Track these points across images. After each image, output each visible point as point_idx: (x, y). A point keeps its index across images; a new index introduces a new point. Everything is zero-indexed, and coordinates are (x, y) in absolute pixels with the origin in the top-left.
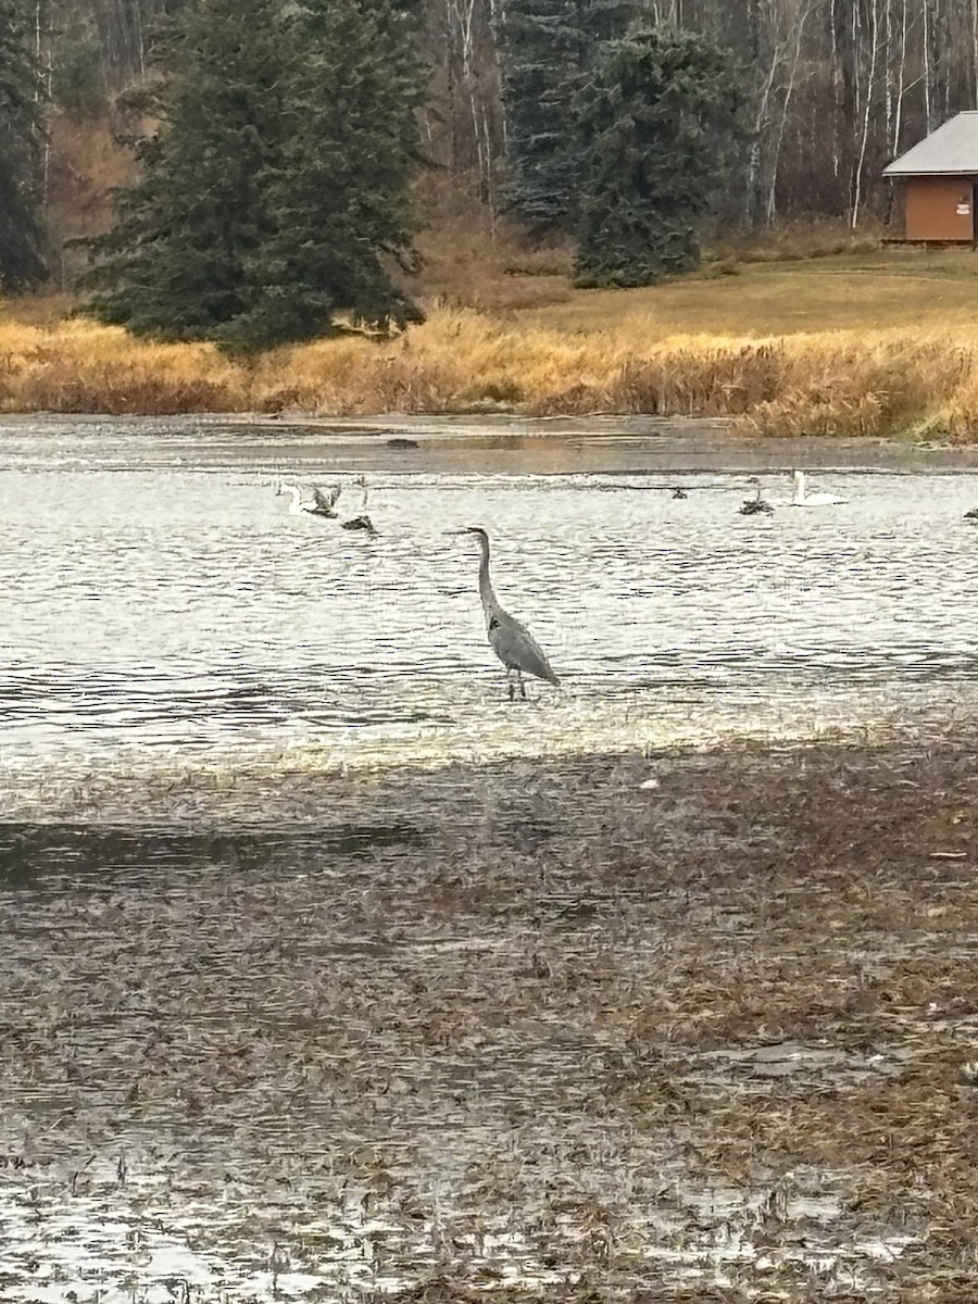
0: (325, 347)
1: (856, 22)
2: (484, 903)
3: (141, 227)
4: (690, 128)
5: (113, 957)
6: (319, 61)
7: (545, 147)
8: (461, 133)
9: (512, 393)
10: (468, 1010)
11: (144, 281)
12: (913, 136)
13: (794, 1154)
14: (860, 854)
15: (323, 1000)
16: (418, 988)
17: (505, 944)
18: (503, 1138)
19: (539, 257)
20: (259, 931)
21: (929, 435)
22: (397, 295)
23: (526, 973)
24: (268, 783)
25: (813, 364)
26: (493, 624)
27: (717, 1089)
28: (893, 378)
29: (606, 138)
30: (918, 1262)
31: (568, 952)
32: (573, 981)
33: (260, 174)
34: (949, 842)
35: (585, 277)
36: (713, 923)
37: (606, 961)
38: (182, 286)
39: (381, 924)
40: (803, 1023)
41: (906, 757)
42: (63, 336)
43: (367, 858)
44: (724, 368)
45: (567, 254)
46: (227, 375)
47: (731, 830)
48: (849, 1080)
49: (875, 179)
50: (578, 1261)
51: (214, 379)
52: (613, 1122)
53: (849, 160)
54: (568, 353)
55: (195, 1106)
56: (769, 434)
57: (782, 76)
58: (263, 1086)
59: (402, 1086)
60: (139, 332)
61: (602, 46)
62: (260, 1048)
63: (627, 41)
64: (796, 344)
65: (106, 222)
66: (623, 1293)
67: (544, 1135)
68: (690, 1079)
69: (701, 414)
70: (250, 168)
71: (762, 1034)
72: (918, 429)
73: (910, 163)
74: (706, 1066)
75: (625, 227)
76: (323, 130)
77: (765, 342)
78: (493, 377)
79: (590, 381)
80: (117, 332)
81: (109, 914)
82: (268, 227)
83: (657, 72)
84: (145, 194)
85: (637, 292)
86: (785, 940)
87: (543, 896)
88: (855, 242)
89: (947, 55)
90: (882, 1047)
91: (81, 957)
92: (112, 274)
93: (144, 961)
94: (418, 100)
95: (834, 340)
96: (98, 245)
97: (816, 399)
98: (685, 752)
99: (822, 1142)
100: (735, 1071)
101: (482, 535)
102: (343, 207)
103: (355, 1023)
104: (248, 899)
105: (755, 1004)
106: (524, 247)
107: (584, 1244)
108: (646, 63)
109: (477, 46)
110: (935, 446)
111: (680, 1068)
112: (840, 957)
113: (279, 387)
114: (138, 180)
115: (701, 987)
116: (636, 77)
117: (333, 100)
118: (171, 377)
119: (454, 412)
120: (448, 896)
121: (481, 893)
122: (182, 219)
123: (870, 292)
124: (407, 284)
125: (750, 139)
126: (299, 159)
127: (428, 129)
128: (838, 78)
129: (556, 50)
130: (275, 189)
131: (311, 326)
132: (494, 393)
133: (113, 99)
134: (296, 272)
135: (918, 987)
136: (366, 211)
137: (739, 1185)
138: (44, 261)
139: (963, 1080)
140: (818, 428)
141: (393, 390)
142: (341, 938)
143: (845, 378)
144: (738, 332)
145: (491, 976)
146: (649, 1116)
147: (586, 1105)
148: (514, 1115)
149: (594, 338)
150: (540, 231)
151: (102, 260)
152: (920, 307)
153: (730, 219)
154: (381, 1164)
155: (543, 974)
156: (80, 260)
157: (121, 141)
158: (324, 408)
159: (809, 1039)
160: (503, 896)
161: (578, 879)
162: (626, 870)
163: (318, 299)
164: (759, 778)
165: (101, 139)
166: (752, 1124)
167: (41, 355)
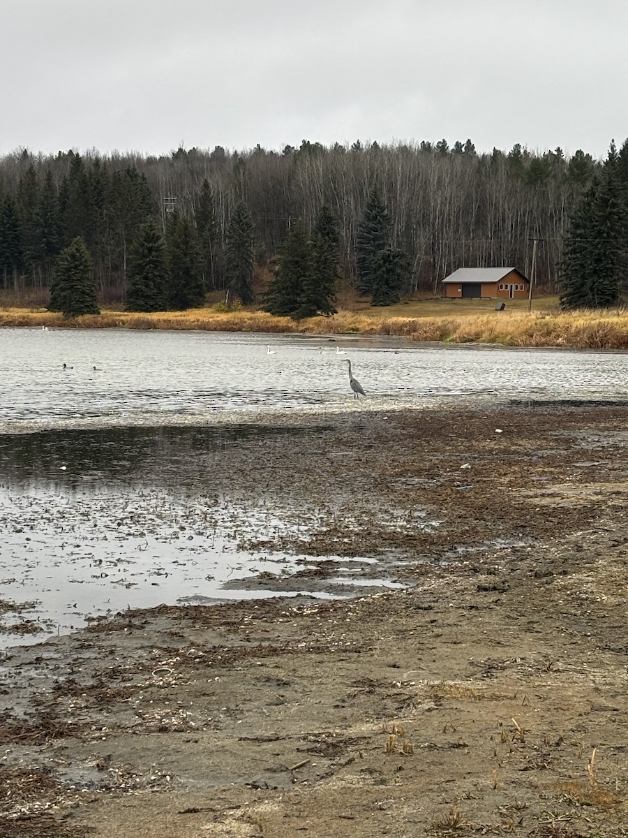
0: (315, 318)
1: (436, 247)
2: (348, 444)
3: (275, 290)
4: (398, 271)
5: (264, 455)
6: (315, 254)
7: (366, 274)
8: (347, 271)
9: (357, 330)
10: (343, 468)
11: (275, 303)
12: (449, 274)
13: (415, 502)
14: (432, 435)
15: (311, 465)
16: (332, 463)
17: (352, 453)
18: (350, 497)
19: (364, 299)
20: (297, 449)
21: (451, 341)
22: (331, 307)
23: (356, 460)
24: (299, 416)
25: (425, 324)
26: (351, 381)
27: (399, 487)
28: (443, 328)
29: (380, 272)
30: (443, 526)
31: (366, 455)
32: (367, 462)
33: (301, 279)
34: (453, 433)
35: (374, 304)
36: (399, 449)
37: (375, 457)
38: (283, 304)
39: (324, 448)
40: (418, 473)
41: (443, 413)
42: (256, 314)
43: (322, 433)
44: (405, 325)
45: (370, 299)
46: (293, 324)
47: (404, 429)
48: (429, 486)
49: (440, 283)
50: (366, 525)
51: (290, 325)
52: (375, 494)
53: (434, 278)
54: (369, 321)
55: (281, 488)
56: (415, 340)
57: (420, 259)
58: (297, 484)
59: (328, 484)
60: (273, 314)
61: (379, 252)
62: (296, 475)
63: (385, 251)
64: (421, 320)
65: (266, 289)
66: (376, 532)
67: (360, 496)
68: (393, 484)
69: (399, 335)
70: (298, 278)
71: (409, 474)
72: (448, 339)
73: (447, 280)
74: (397, 481)
75: (383, 293)
76: (315, 269)
77: (414, 319)
78: (352, 326)
79: (374, 327)
80: (268, 314)
81: (264, 444)
82: (303, 291)
83: (391, 258)
84: (275, 283)
85: (385, 307)
86: (415, 454)
87: (361, 443)
88: (435, 297)
89: (457, 255)
90: (436, 478)
91: (257, 454)
92: (268, 300)
93: (271, 455)
94: (337, 263)
95: (429, 319)
96: (265, 294)
97: (425, 332)
98: (394, 411)
99: (422, 499)
100: (403, 483)
101: (349, 362)
102: (320, 287)
103: (318, 471)
104: (294, 442)
105: (407, 468)
106: (360, 297)
107: (368, 521)
108: (389, 256)
109: (351, 251)
110: (452, 343)
111: (391, 482)
112: (427, 458)
113: (304, 327)
114: (274, 280)
115: (396, 464)
116: (386, 259)
117: (318, 262)
118: (280, 324)
119: (343, 334)
120: (339, 442)
121: (347, 442)
122: (283, 289)
123: (438, 309)
124: (334, 304)
125: (412, 273)
126: (310, 276)
127: (340, 270)
128: (432, 260)
129: (368, 252)
130: (304, 282)
131: (312, 314)
132: (353, 329)
133: (268, 261)
134: (309, 301)
135: (445, 465)
136: (325, 288)
137: (403, 508)
138: (252, 297)
139: (454, 486)
140: (426, 339)
141: (330, 328)
142: (315, 451)
143: (432, 328)
144: (408, 317)
145: (349, 460)
146: (383, 492)
147: (369, 490)
148: (353, 492)
149: (376, 318)
150: (364, 293)
151: (265, 298)
152: (449, 312)
153: (407, 291)
154: (323, 502)
155: (361, 460)
156: (261, 297)
157: (270, 271)
158: (314, 332)
159: (420, 476)
160: (351, 443)
161: (369, 439)
162: (379, 437)
163: (313, 308)
164: (410, 417)
165: (266, 270)
166: (406, 495)
167: (251, 319)
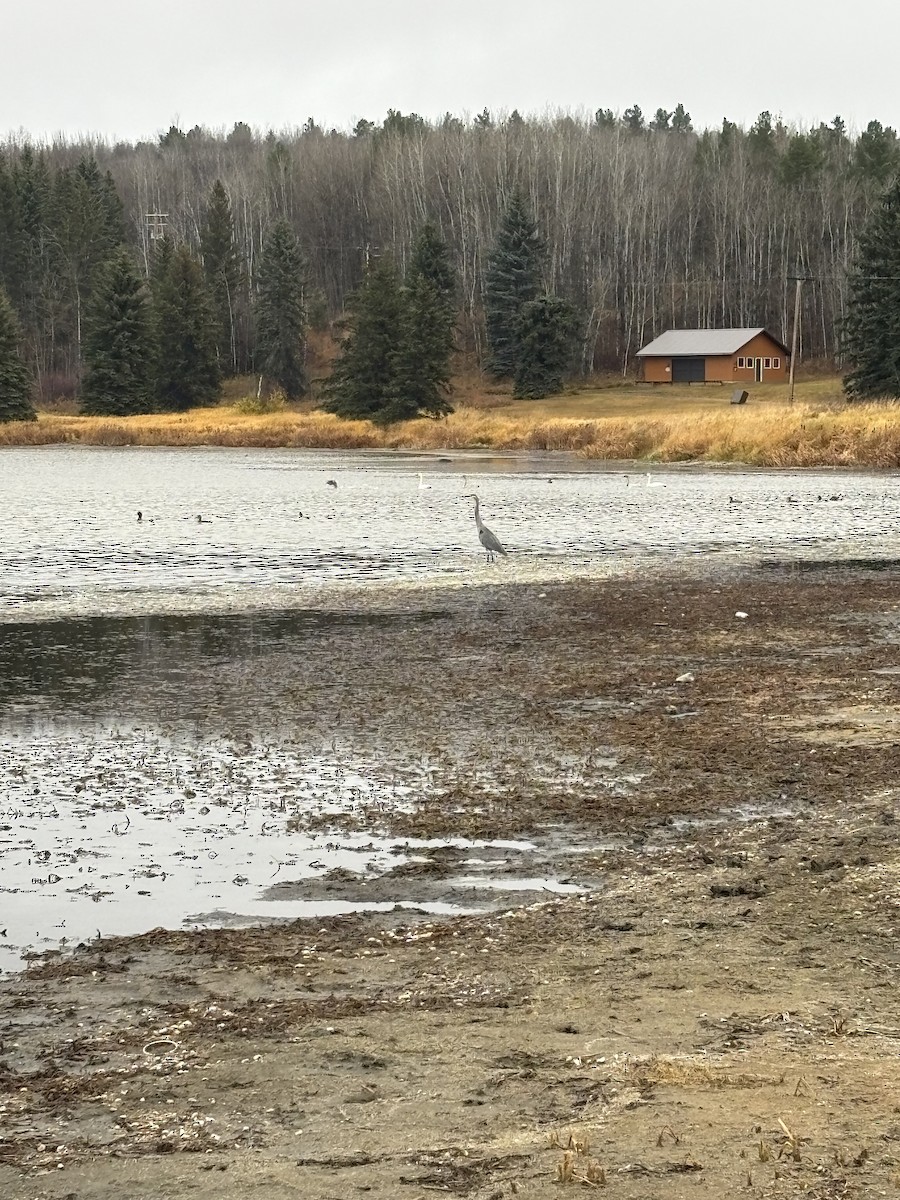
0: (415, 422)
1: (626, 294)
2: (477, 641)
3: (342, 375)
4: (560, 336)
5: (331, 663)
6: (413, 309)
7: (502, 344)
8: (469, 337)
9: (488, 441)
10: (471, 684)
11: (344, 396)
12: (648, 340)
13: (598, 741)
14: (625, 624)
15: (413, 679)
16: (451, 675)
17: (486, 658)
18: (484, 734)
19: (500, 387)
20: (388, 652)
21: (654, 458)
22: (443, 402)
23: (493, 669)
24: (391, 594)
25: (608, 430)
26: (481, 532)
27: (569, 715)
28: (640, 436)
29: (526, 340)
30: (647, 784)
31: (510, 661)
32: (512, 673)
33: (389, 353)
34: (661, 620)
35: (518, 395)
36: (567, 650)
37: (525, 665)
38: (359, 398)
39: (436, 649)
40: (603, 690)
41: (644, 585)
42: (311, 417)
43: (431, 624)
44: (573, 431)
45: (511, 386)
46: (376, 433)
47: (574, 613)
48: (621, 713)
49: (633, 357)
50: (514, 782)
51: (371, 434)
52: (527, 728)
53: (623, 350)
54: (511, 426)
55: (362, 721)
56: (591, 458)
57: (596, 316)
58: (389, 713)
59: (444, 713)
60: (342, 416)
61: (525, 304)
62: (389, 698)
63: (535, 302)
64: (601, 423)
65: (329, 372)
66: (531, 795)
67: (500, 733)
68: (557, 712)
69: (564, 450)
70: (385, 352)
71: (587, 694)
72: (649, 456)
73: (645, 351)
74: (563, 707)
75: (534, 376)
76: (415, 336)
77: (589, 421)
78: (482, 434)
79: (520, 436)
80: (333, 416)
81: (329, 645)
82: (393, 375)
83: (547, 314)
84: (344, 361)
85: (539, 401)
86: (595, 657)
87: (500, 639)
88: (625, 382)
89: (662, 308)
90: (635, 699)
91: (318, 662)
92: (331, 393)
93: (343, 664)
94: (453, 324)
95: (616, 421)
96: (327, 381)
97: (609, 444)
98: (557, 583)
99: (610, 737)
100: (576, 709)
101: (477, 500)
102: (422, 367)
103: (426, 689)
104: (383, 639)
105: (583, 682)
106: (493, 383)
107: (516, 775)
108: (542, 311)
109: (476, 303)
110: (656, 463)
111: (554, 707)
112: (617, 664)
113: (397, 438)
114: (341, 355)
115: (562, 675)
116: (538, 316)
117: (419, 325)
118: (354, 434)
119: (465, 448)
120: (462, 639)
121: (475, 638)
122: (359, 372)
123: (629, 402)
124: (446, 397)
125: (584, 341)
126: (405, 348)
127: (456, 336)
128: (619, 317)
129: (507, 305)
130: (396, 360)
131: (409, 414)
132: (481, 441)
133: (331, 323)
134: (404, 392)
135: (648, 676)
136: (432, 368)
137: (576, 753)
138: (304, 387)
139: (666, 713)
140: (610, 455)
141: (441, 439)
142: (421, 655)
143: (621, 436)
144: (579, 418)
145: (479, 671)
146: (542, 726)
147: (516, 721)
148: (489, 725)
149: (521, 420)
150: (500, 377)
151: (327, 387)
152: (652, 407)
153: (576, 373)
154: (435, 744)
155: (500, 670)
156: (318, 387)
157: (336, 340)
158: (413, 447)
159: (605, 696)
160: (484, 639)
161: (514, 632)
162: (533, 629)
163: (412, 404)
164: (585, 593)
165: (327, 339)
166: (582, 729)
167: (303, 425)
